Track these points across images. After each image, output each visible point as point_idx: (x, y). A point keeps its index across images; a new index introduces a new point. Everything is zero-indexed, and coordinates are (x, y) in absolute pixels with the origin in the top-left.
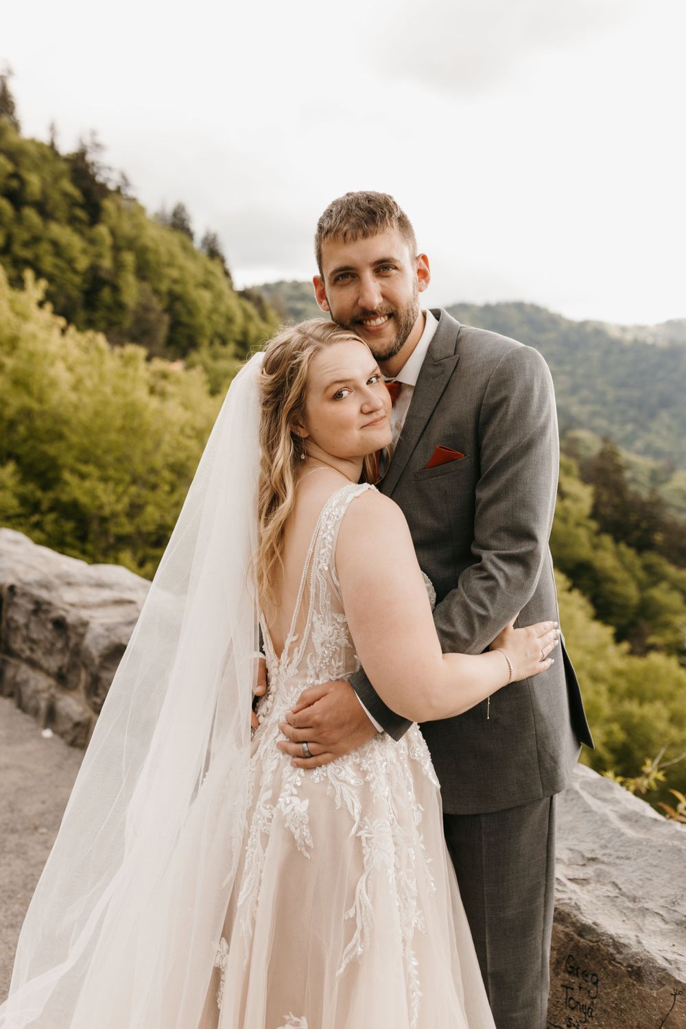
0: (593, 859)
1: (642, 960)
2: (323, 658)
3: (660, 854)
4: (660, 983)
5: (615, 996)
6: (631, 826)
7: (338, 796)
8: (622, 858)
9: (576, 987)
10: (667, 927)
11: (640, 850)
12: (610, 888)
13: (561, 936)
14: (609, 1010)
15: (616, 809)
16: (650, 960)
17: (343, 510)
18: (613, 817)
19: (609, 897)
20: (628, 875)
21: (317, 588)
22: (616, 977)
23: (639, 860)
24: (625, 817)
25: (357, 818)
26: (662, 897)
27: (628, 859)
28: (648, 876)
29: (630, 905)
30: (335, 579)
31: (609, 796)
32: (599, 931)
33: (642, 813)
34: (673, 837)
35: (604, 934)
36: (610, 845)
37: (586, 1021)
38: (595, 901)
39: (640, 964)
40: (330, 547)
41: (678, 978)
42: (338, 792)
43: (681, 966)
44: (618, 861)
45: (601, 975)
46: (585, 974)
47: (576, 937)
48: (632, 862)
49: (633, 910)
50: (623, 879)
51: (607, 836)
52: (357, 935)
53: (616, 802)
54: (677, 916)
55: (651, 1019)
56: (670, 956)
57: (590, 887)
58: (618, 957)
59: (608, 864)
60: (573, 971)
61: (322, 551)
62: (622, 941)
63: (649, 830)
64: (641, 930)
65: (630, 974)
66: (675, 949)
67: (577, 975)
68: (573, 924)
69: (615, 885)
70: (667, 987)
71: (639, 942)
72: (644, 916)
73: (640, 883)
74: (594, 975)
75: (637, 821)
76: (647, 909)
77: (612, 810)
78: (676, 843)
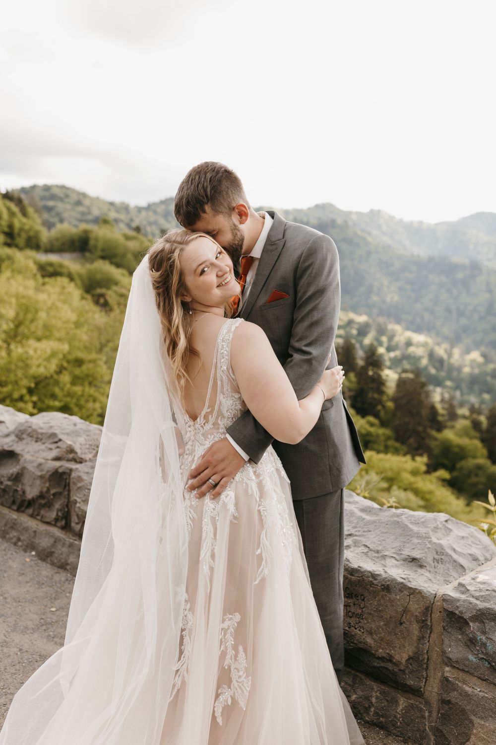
1: (389, 581)
2: (228, 418)
3: (387, 526)
4: (401, 591)
5: (376, 604)
6: (367, 514)
7: (250, 488)
8: (366, 531)
9: (352, 604)
10: (399, 563)
11: (376, 526)
12: (363, 548)
14: (372, 612)
15: (356, 506)
16: (394, 580)
17: (231, 335)
18: (356, 511)
19: (363, 552)
20: (372, 540)
21: (222, 381)
22: (375, 594)
23: (376, 531)
24: (364, 510)
25: (258, 500)
26: (393, 548)
27: (370, 531)
28: (383, 538)
29: (376, 555)
30: (232, 375)
31: (351, 500)
32: (362, 570)
33: (372, 507)
34: (392, 516)
35: (365, 571)
36: (358, 526)
37: (360, 622)
38: (356, 555)
39: (388, 583)
40: (227, 357)
41: (410, 586)
42: (249, 486)
43: (411, 580)
44: (364, 534)
45: (366, 594)
46: (356, 596)
47: (349, 576)
48: (372, 533)
49: (378, 558)
50: (369, 543)
51: (355, 521)
52: (263, 563)
53: (356, 503)
54: (403, 556)
55: (397, 612)
56: (403, 576)
57: (352, 549)
58: (375, 582)
59: (359, 536)
60: (350, 596)
61: (222, 360)
62: (376, 573)
63: (377, 515)
64: (385, 566)
65: (383, 590)
66: (405, 573)
67: (352, 598)
69: (366, 546)
70: (405, 592)
71: (386, 572)
72: (385, 559)
73: (379, 543)
74: (362, 595)
75: (370, 511)
76: (386, 555)
77: (354, 507)
78: (395, 519)
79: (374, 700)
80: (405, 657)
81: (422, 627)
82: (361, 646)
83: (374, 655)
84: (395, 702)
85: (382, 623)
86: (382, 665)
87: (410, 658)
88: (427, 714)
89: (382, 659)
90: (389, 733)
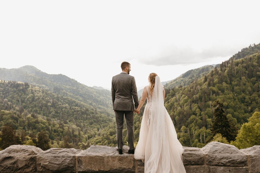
0: (113, 152)
4: (129, 157)
13: (118, 158)
22: (125, 159)
37: (123, 164)
45: (123, 159)
55: (129, 160)
58: (124, 157)
60: (120, 161)
65: (126, 157)
68: (119, 156)
80: (132, 167)
81: (134, 161)
82: (123, 168)
85: (127, 163)
86: (128, 170)
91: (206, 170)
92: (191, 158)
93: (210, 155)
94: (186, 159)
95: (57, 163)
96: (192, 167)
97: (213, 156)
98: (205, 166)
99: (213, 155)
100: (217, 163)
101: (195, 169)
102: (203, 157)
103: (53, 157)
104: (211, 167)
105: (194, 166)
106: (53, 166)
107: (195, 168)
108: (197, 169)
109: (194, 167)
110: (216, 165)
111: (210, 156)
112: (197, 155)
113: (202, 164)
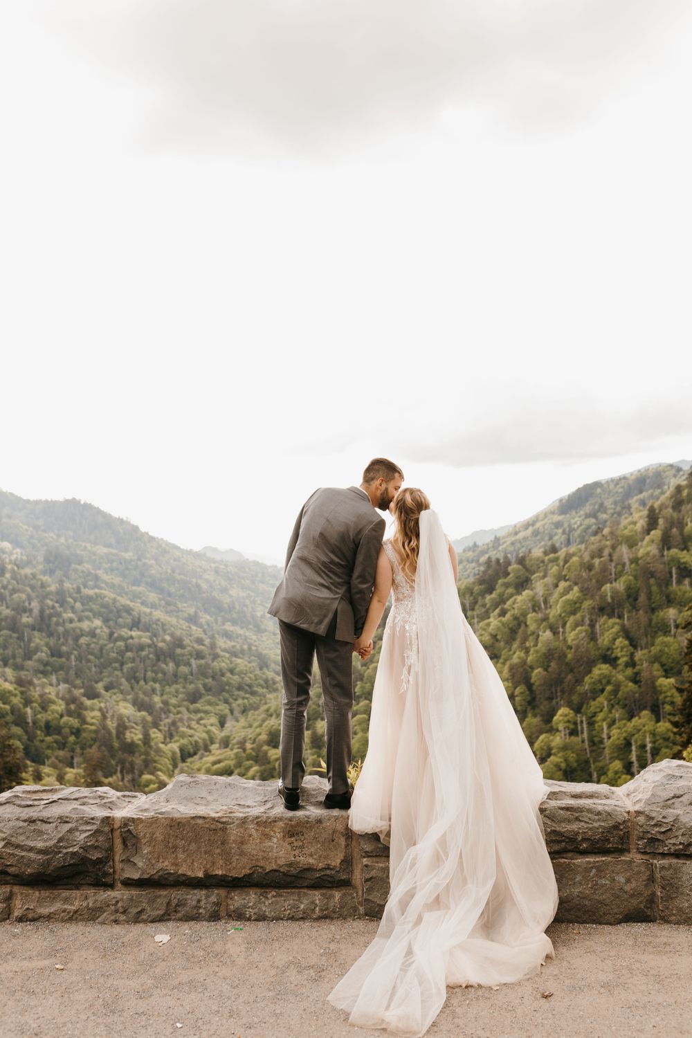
0: (266, 801)
4: (329, 820)
5: (313, 834)
9: (294, 841)
13: (283, 825)
14: (311, 841)
22: (311, 828)
37: (302, 851)
39: (320, 818)
45: (304, 830)
46: (297, 834)
47: (290, 822)
55: (329, 834)
58: (310, 820)
60: (292, 836)
65: (317, 823)
67: (294, 836)
68: (286, 819)
70: (332, 820)
74: (301, 832)
79: (317, 902)
80: (339, 861)
81: (346, 839)
82: (305, 867)
83: (316, 870)
84: (332, 897)
85: (319, 846)
86: (322, 874)
87: (342, 861)
88: (355, 895)
89: (322, 870)
90: (332, 919)
91: (639, 872)
92: (574, 827)
93: (653, 815)
94: (558, 829)
95: (40, 845)
96: (579, 861)
97: (664, 817)
98: (635, 857)
99: (665, 812)
100: (681, 847)
101: (594, 870)
102: (624, 821)
103: (25, 821)
104: (658, 862)
105: (591, 859)
106: (22, 857)
107: (592, 868)
108: (600, 869)
109: (589, 863)
110: (677, 855)
111: (653, 818)
112: (599, 813)
113: (621, 851)
